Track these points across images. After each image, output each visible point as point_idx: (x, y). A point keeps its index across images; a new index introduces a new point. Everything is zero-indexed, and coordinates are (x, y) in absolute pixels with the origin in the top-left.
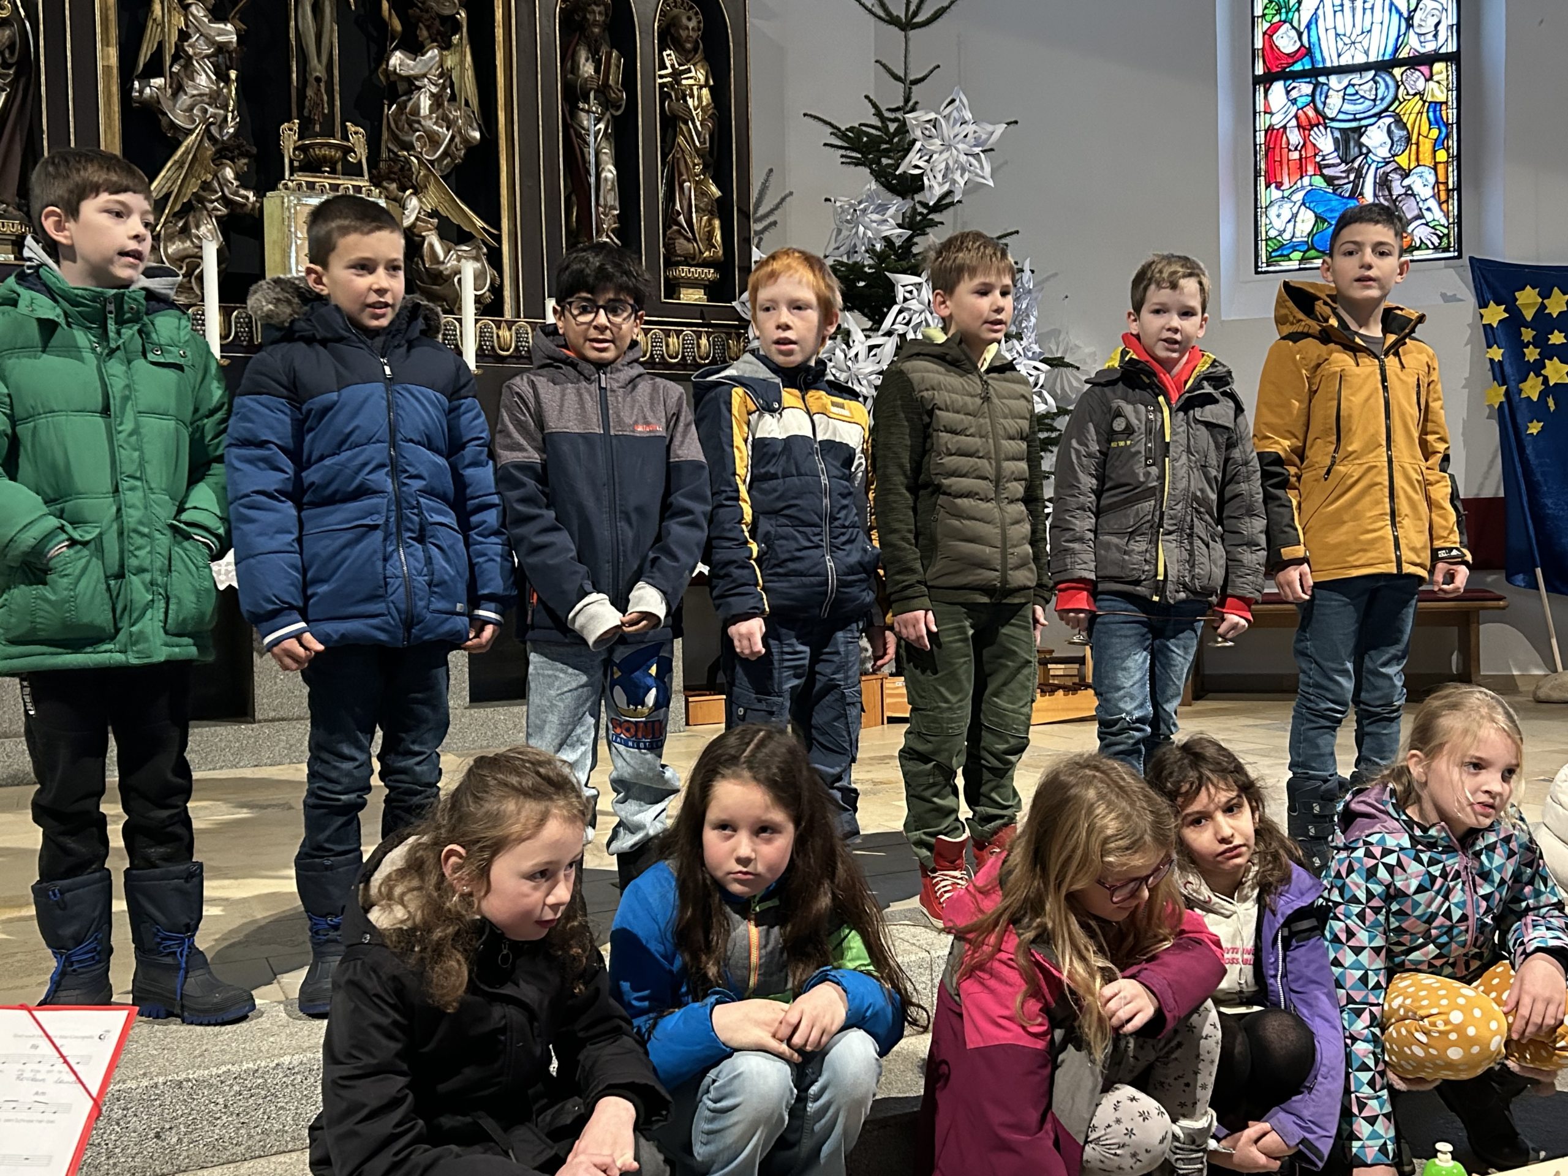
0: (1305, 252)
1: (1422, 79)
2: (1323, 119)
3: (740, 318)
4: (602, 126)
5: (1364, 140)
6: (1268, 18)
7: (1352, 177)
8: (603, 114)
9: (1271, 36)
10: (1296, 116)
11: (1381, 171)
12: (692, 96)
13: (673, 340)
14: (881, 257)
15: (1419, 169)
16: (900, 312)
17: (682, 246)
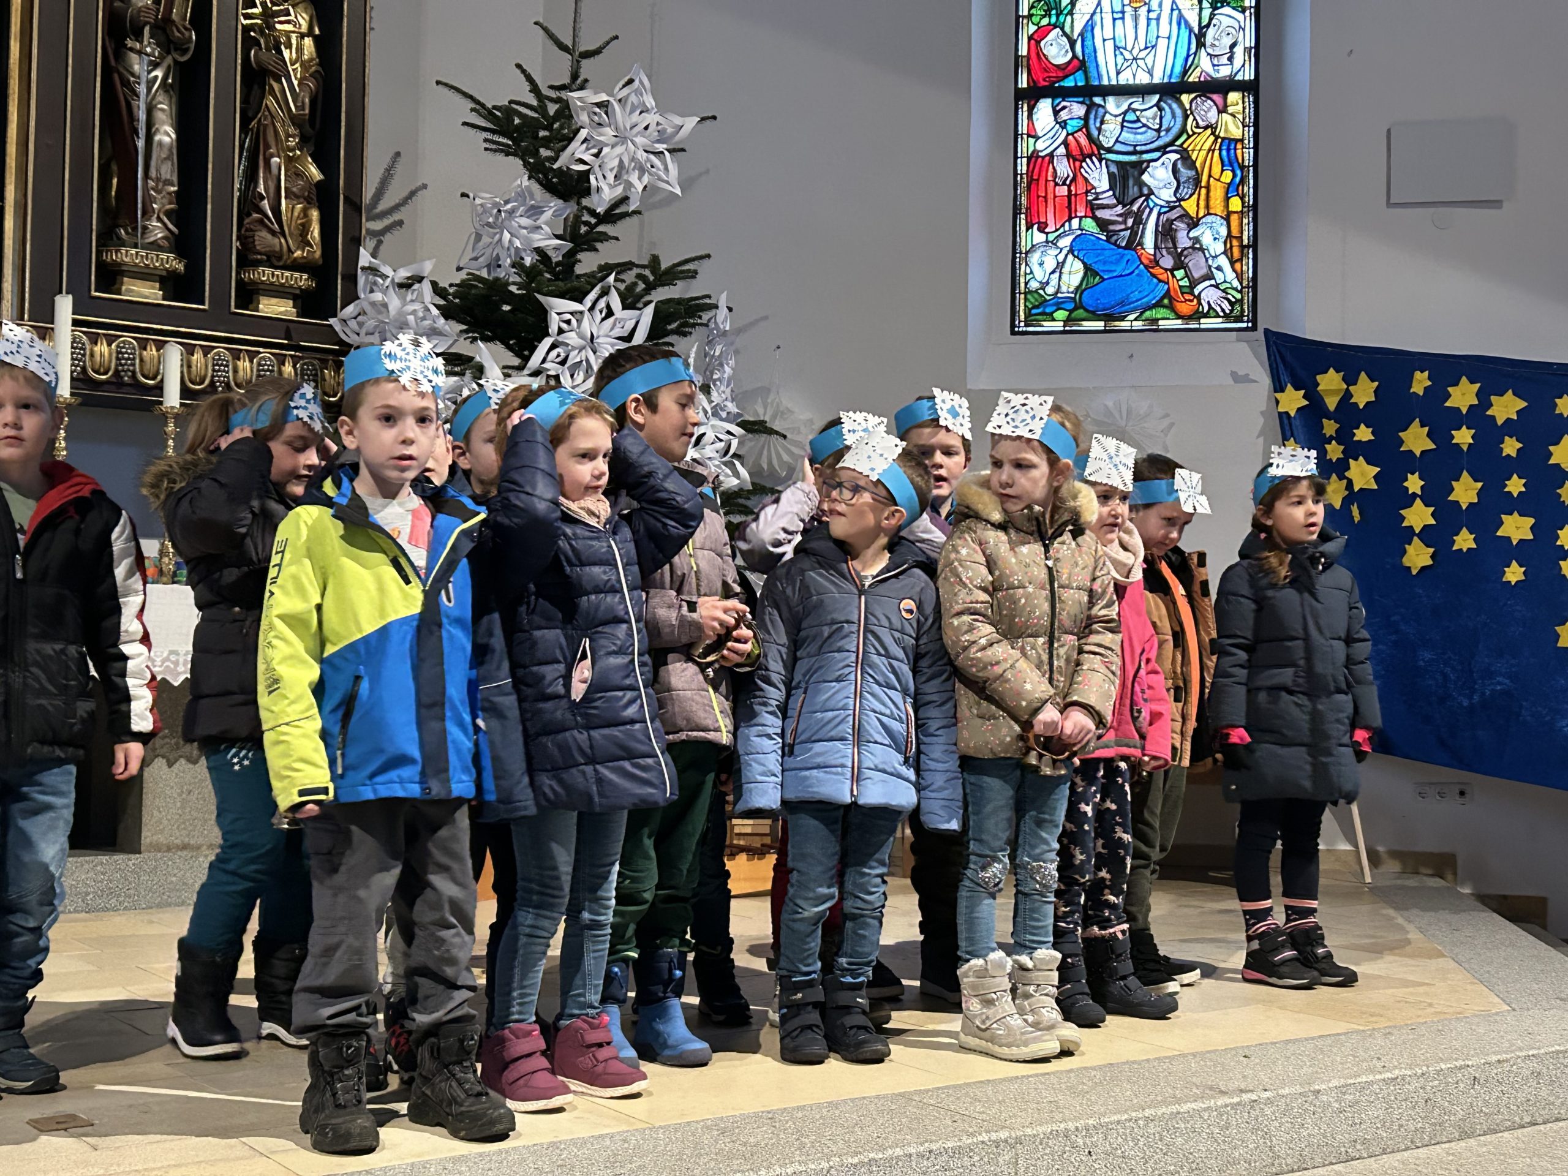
0: (1071, 311)
1: (1214, 110)
2: (1097, 150)
3: (341, 342)
4: (159, 73)
5: (1145, 177)
6: (1035, 19)
7: (1130, 222)
8: (162, 58)
9: (1038, 42)
10: (1065, 143)
11: (1164, 218)
12: (289, 46)
13: (244, 365)
14: (530, 275)
15: (1209, 219)
16: (553, 346)
17: (264, 239)
